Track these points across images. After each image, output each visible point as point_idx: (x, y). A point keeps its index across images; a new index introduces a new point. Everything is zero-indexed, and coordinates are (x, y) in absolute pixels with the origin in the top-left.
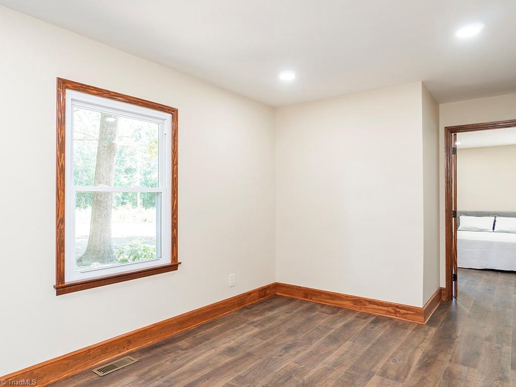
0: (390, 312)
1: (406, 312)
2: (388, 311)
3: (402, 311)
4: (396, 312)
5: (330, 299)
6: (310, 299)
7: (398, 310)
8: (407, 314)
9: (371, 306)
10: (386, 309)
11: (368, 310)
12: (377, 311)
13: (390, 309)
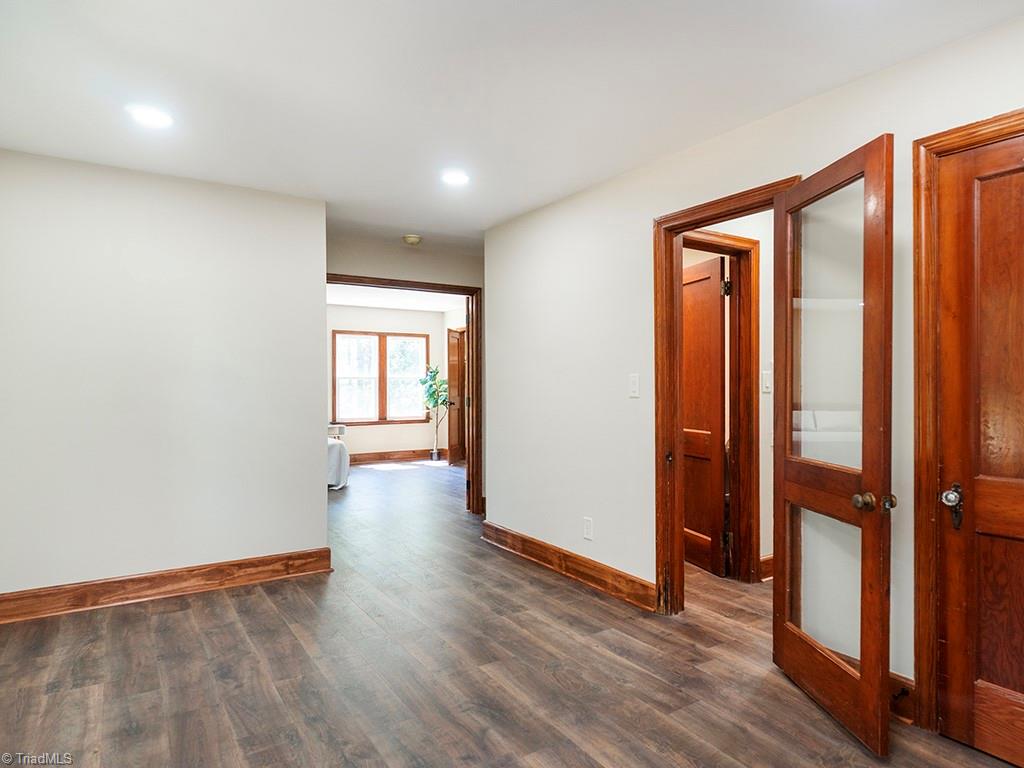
0: (278, 571)
1: (304, 561)
2: (273, 571)
3: (298, 562)
4: (287, 568)
5: (149, 588)
6: (92, 605)
7: (291, 563)
8: (305, 564)
9: (241, 573)
10: (271, 567)
11: (238, 580)
12: (255, 576)
13: (278, 566)
